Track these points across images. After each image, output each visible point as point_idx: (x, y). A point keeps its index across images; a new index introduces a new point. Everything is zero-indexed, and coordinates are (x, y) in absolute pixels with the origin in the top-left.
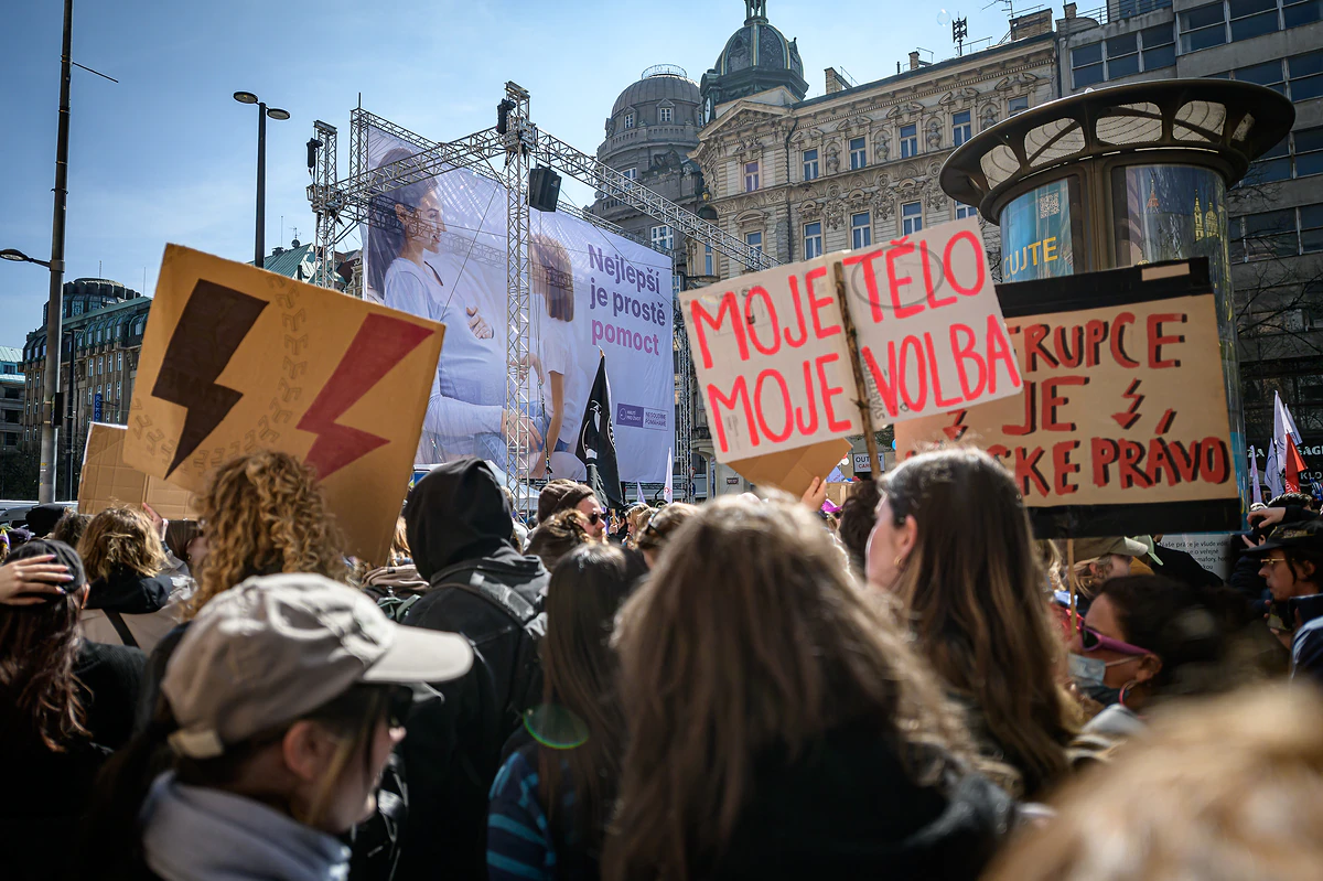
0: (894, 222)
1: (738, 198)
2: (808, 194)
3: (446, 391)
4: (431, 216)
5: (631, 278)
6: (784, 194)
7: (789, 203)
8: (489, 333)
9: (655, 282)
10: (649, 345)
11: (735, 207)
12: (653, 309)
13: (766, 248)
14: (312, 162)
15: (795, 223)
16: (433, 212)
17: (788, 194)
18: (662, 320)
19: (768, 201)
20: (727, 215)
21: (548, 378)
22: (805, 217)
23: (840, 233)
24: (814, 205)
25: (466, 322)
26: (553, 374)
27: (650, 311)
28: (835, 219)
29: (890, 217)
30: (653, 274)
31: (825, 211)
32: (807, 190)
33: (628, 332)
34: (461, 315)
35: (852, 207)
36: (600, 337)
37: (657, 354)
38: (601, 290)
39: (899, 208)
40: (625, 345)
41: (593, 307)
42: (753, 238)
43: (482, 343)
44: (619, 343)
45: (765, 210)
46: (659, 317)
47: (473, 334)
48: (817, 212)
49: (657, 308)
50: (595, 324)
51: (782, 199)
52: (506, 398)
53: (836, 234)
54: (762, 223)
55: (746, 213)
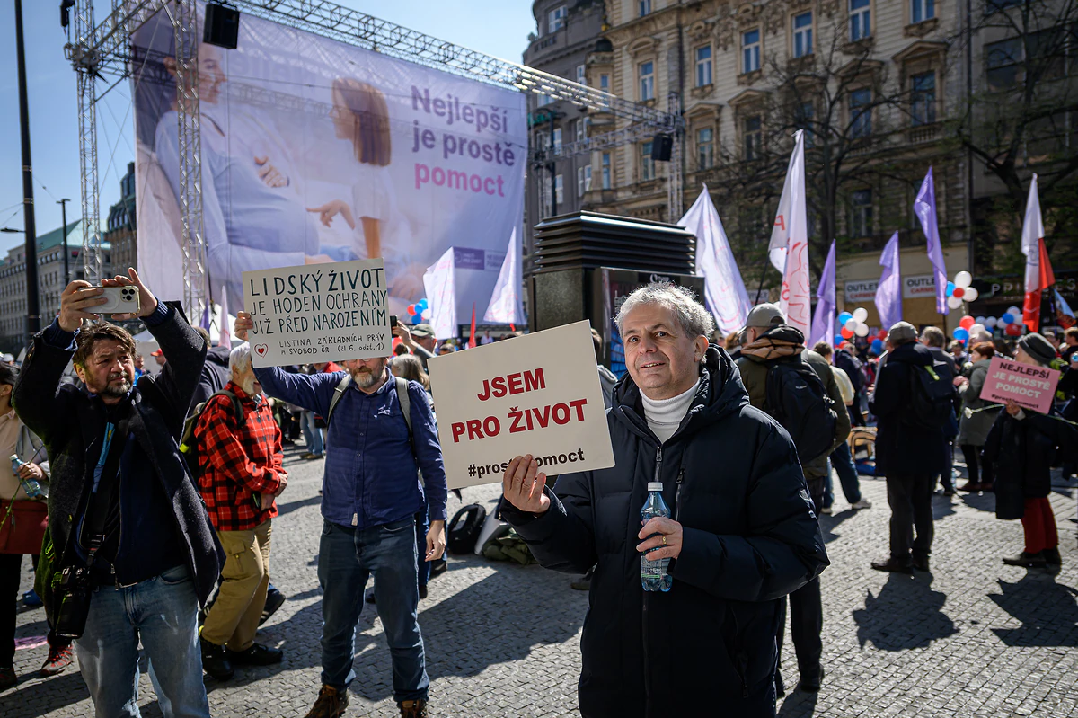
0: (783, 37)
1: (630, 27)
2: (699, 15)
3: (233, 240)
4: (209, 67)
5: (469, 118)
6: (674, 17)
7: (680, 27)
8: (284, 181)
9: (501, 122)
10: (490, 187)
11: (628, 37)
12: (498, 148)
13: (658, 78)
14: (65, 22)
15: (686, 48)
16: (211, 64)
17: (679, 18)
18: (509, 161)
19: (660, 26)
20: (621, 46)
21: (359, 225)
22: (696, 40)
23: (730, 55)
24: (703, 25)
25: (255, 173)
26: (366, 220)
27: (494, 152)
28: (725, 40)
29: (781, 31)
30: (500, 113)
31: (715, 32)
32: (698, 10)
33: (464, 175)
34: (249, 165)
35: (743, 24)
36: (426, 180)
37: (502, 195)
38: (427, 132)
39: (790, 21)
40: (458, 186)
41: (416, 149)
42: (646, 68)
43: (276, 192)
44: (450, 185)
45: (657, 36)
46: (505, 157)
47: (263, 183)
48: (707, 33)
49: (504, 147)
50: (418, 167)
51: (673, 23)
52: (308, 245)
53: (726, 56)
54: (653, 52)
55: (637, 42)
